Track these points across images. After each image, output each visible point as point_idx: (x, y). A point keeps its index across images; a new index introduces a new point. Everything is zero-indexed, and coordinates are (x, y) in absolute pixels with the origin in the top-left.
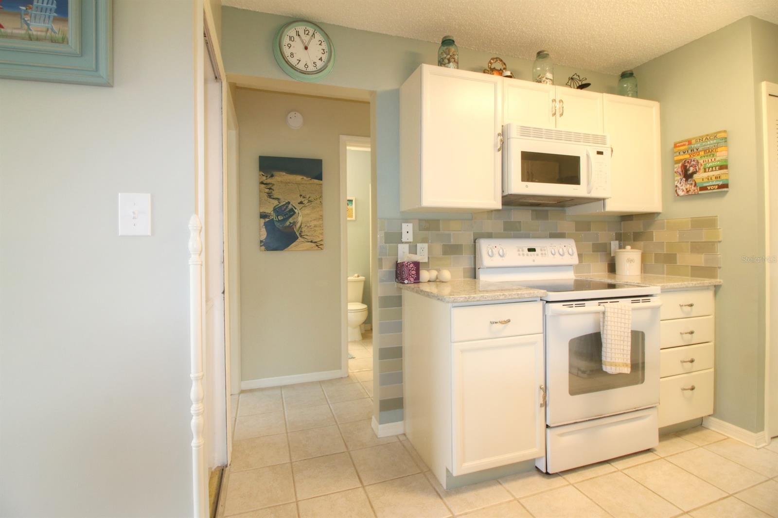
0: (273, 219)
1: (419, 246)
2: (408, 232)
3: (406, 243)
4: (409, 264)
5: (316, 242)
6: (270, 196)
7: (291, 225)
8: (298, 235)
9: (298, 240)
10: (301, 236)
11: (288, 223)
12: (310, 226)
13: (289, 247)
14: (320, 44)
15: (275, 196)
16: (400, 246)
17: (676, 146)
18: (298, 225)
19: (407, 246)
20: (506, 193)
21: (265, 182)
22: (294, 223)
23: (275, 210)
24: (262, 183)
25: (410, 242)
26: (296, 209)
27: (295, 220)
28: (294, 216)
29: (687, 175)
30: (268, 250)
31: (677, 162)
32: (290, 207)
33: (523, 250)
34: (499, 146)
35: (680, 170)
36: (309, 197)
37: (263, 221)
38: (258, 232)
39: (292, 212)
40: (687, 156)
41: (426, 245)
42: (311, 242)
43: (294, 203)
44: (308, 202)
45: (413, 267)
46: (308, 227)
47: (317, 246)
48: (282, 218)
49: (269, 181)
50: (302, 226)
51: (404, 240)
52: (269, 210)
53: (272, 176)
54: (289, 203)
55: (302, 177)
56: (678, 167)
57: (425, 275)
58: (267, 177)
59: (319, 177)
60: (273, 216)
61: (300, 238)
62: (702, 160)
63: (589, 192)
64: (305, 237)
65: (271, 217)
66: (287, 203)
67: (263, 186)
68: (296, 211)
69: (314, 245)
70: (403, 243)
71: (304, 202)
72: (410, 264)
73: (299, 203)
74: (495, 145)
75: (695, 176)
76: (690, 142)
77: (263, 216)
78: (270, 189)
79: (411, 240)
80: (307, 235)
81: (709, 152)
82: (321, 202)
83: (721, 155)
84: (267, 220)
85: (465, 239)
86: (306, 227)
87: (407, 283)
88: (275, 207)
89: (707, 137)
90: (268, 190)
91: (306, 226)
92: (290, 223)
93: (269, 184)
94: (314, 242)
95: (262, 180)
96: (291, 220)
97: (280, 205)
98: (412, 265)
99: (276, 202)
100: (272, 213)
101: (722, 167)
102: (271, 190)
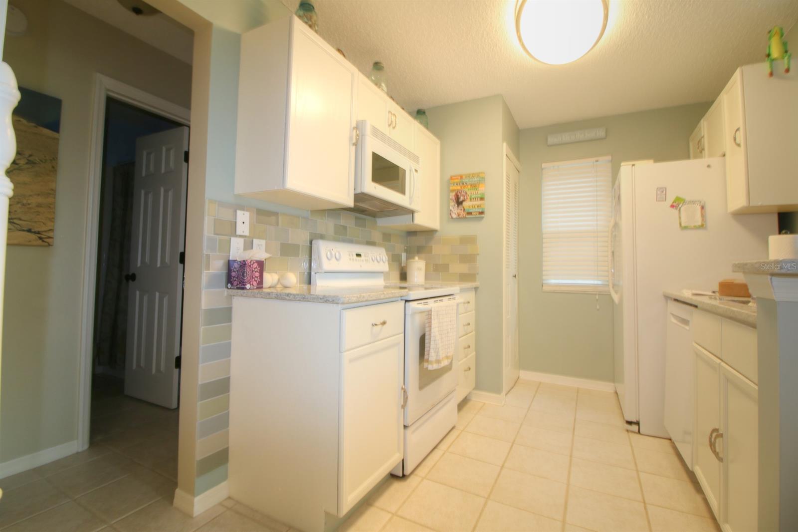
1: (256, 241)
2: (243, 223)
3: (241, 236)
4: (252, 263)
5: (39, 233)
12: (29, 204)
16: (233, 240)
17: (451, 178)
19: (242, 240)
20: (359, 191)
25: (245, 236)
29: (459, 203)
31: (452, 191)
33: (352, 255)
34: (354, 141)
35: (454, 198)
36: (30, 156)
40: (459, 188)
41: (263, 242)
42: (29, 231)
44: (27, 163)
45: (256, 268)
46: (23, 205)
47: (40, 238)
51: (239, 232)
56: (452, 195)
57: (270, 278)
59: (55, 126)
62: (470, 192)
63: (410, 204)
69: (33, 237)
70: (236, 236)
72: (254, 263)
74: (351, 138)
75: (464, 203)
76: (461, 177)
79: (247, 233)
80: (20, 219)
81: (474, 186)
82: (53, 167)
83: (481, 189)
85: (300, 237)
86: (19, 205)
87: (250, 289)
89: (473, 175)
91: (18, 203)
94: (35, 233)
98: (255, 265)
101: (482, 199)
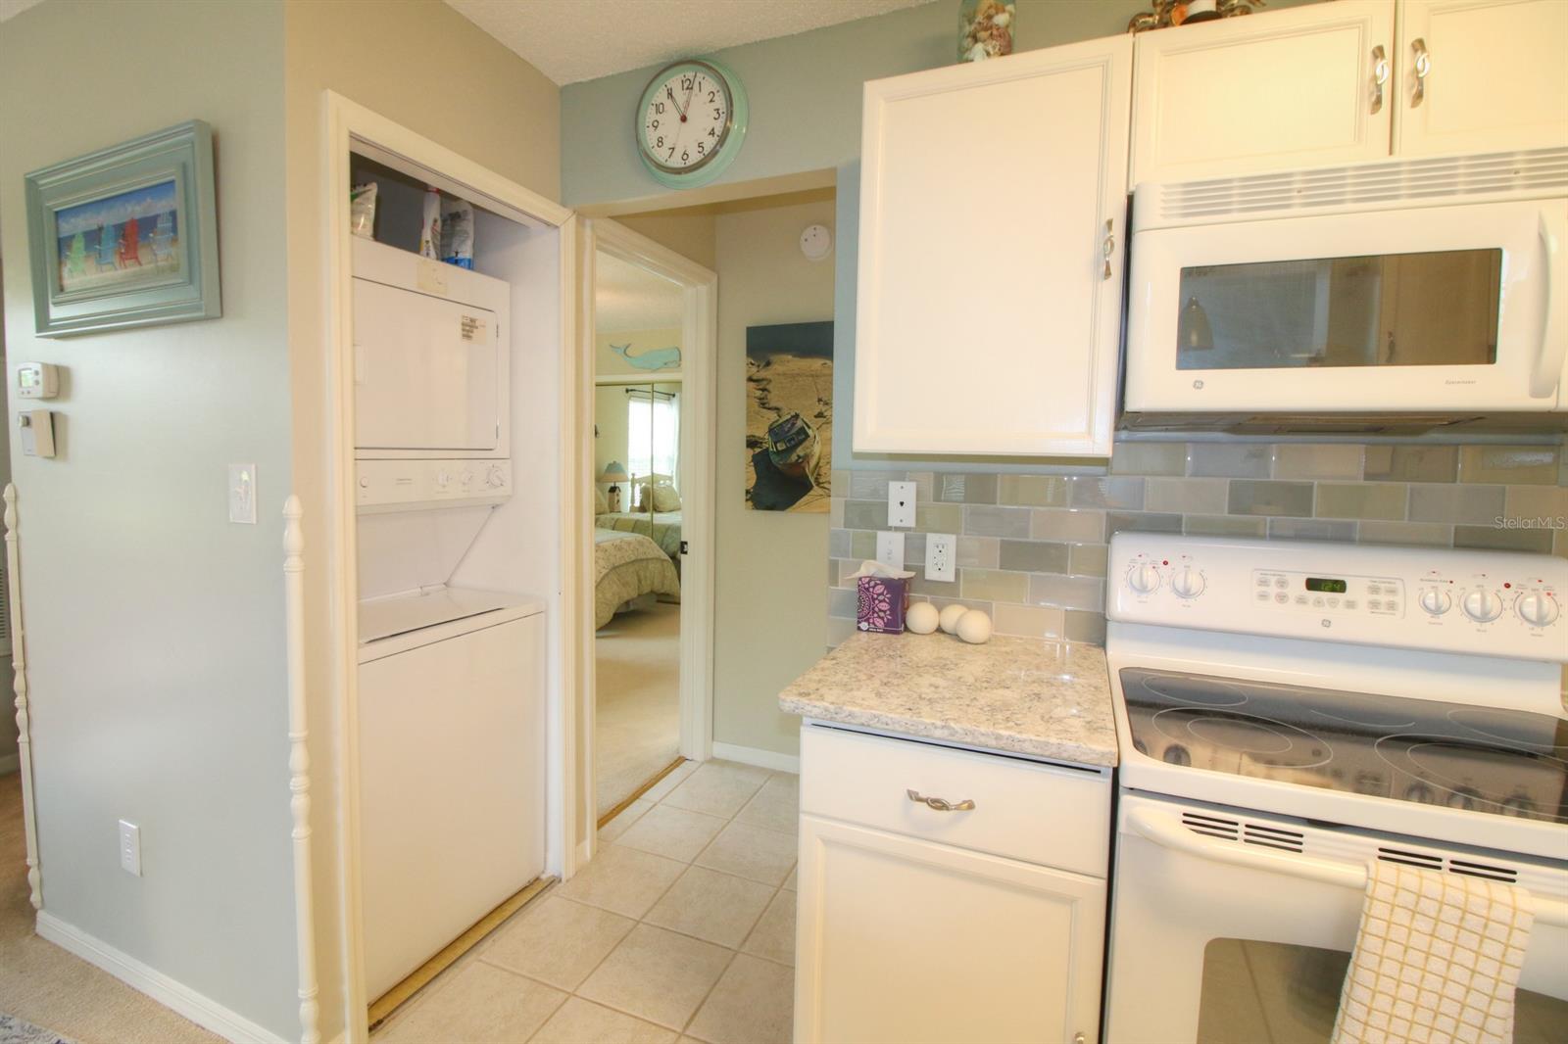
0: (767, 449)
1: (932, 539)
2: (902, 504)
3: (897, 529)
4: (872, 584)
6: (763, 404)
7: (800, 460)
8: (812, 481)
9: (812, 492)
10: (818, 484)
11: (794, 457)
13: (794, 506)
14: (711, 101)
15: (773, 404)
16: (882, 535)
18: (813, 463)
19: (901, 536)
21: (755, 378)
22: (807, 458)
23: (771, 430)
24: (750, 379)
25: (909, 529)
26: (809, 427)
27: (808, 451)
28: (807, 443)
30: (757, 509)
32: (799, 423)
33: (1282, 584)
37: (751, 452)
38: (741, 474)
39: (802, 435)
41: (950, 540)
43: (807, 416)
45: (882, 594)
48: (784, 447)
49: (763, 374)
50: (820, 464)
51: (892, 521)
52: (761, 432)
53: (768, 364)
54: (797, 416)
55: (823, 361)
57: (922, 615)
58: (759, 366)
60: (768, 444)
61: (815, 487)
64: (826, 485)
65: (765, 446)
66: (792, 417)
67: (752, 384)
68: (810, 432)
70: (889, 529)
71: (825, 414)
72: (876, 584)
73: (816, 417)
77: (752, 443)
78: (763, 390)
79: (911, 522)
84: (758, 450)
85: (1077, 526)
88: (771, 425)
90: (761, 391)
92: (799, 457)
93: (763, 380)
95: (750, 374)
96: (800, 451)
97: (781, 421)
98: (880, 589)
99: (773, 416)
100: (767, 437)
102: (766, 392)
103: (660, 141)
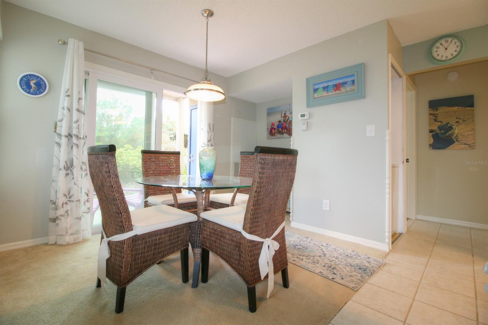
0: (437, 133)
5: (469, 144)
6: (436, 120)
7: (450, 135)
8: (455, 140)
9: (455, 144)
10: (457, 141)
11: (448, 134)
12: (464, 135)
13: (448, 148)
15: (439, 120)
18: (455, 135)
21: (432, 114)
22: (452, 134)
23: (439, 127)
24: (431, 114)
26: (453, 126)
27: (453, 132)
28: (452, 130)
30: (434, 149)
32: (449, 125)
36: (463, 118)
37: (431, 134)
38: (428, 139)
39: (451, 128)
42: (465, 144)
43: (452, 122)
44: (463, 121)
46: (462, 136)
47: (470, 146)
48: (444, 132)
49: (435, 112)
50: (458, 136)
52: (435, 128)
53: (437, 110)
54: (448, 123)
55: (457, 108)
58: (433, 111)
59: (472, 105)
60: (438, 131)
61: (456, 142)
64: (460, 141)
65: (437, 132)
66: (447, 123)
67: (431, 116)
68: (454, 127)
69: (466, 146)
71: (459, 122)
73: (455, 123)
77: (431, 131)
78: (435, 117)
80: (462, 141)
82: (472, 120)
84: (434, 133)
86: (461, 136)
88: (439, 126)
90: (434, 118)
91: (461, 135)
92: (450, 134)
93: (435, 114)
94: (467, 145)
95: (430, 113)
96: (450, 132)
97: (442, 125)
99: (440, 123)
100: (437, 129)
102: (436, 118)
103: (438, 55)
